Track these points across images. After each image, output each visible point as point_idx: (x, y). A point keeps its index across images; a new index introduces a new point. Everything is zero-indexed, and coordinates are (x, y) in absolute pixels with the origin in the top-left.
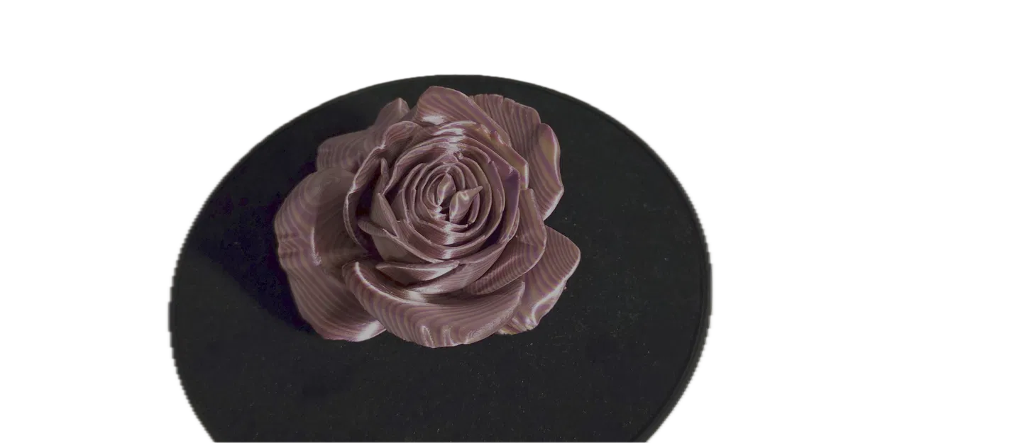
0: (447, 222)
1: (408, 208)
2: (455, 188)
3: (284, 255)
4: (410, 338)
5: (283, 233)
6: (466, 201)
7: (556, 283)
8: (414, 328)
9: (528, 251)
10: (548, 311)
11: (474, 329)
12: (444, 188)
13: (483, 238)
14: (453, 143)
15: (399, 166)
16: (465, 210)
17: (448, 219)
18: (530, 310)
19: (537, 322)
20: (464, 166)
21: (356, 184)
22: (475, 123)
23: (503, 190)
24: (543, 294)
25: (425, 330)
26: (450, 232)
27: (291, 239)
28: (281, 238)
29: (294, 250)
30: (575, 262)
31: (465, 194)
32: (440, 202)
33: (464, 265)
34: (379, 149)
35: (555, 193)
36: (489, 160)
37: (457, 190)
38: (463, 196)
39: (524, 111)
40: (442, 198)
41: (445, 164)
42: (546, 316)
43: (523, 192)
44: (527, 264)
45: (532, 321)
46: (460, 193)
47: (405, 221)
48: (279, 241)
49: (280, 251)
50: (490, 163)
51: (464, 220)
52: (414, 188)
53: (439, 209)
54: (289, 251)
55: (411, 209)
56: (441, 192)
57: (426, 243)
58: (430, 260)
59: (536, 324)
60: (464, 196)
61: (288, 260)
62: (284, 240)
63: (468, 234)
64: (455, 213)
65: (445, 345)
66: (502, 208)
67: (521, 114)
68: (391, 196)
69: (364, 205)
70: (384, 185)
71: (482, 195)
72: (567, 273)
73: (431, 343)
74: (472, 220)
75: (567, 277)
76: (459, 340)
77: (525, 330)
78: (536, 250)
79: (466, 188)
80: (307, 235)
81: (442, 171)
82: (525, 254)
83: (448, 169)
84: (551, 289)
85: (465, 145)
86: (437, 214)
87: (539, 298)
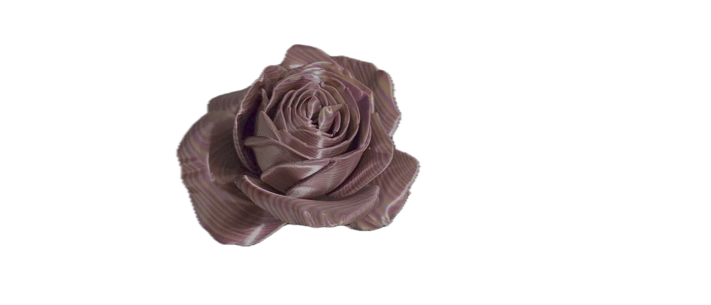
0: (318, 130)
1: (287, 120)
2: (321, 106)
3: (185, 175)
4: (295, 222)
5: (184, 158)
6: (331, 114)
7: (402, 189)
8: (298, 213)
9: (380, 159)
10: (398, 211)
11: (347, 214)
12: (313, 105)
13: (347, 142)
14: (316, 75)
15: (276, 91)
16: (331, 121)
17: (318, 128)
18: (384, 210)
19: (390, 219)
20: (326, 91)
21: (243, 107)
22: (331, 63)
23: (358, 109)
24: (393, 199)
25: (307, 214)
26: (322, 138)
27: (191, 163)
28: (182, 162)
29: (193, 171)
30: (415, 171)
31: (329, 109)
32: (310, 117)
33: (334, 162)
34: (259, 82)
35: (395, 118)
36: (345, 88)
37: (323, 107)
38: (327, 110)
39: (364, 65)
40: (312, 112)
41: (311, 89)
42: (396, 215)
43: (371, 115)
44: (381, 167)
45: (386, 218)
46: (326, 108)
47: (284, 130)
48: (181, 165)
49: (182, 173)
50: (346, 89)
51: (330, 131)
52: (289, 106)
53: (310, 122)
54: (189, 172)
55: (289, 122)
56: (311, 108)
57: (303, 145)
58: (308, 157)
59: (390, 221)
60: (329, 111)
61: (188, 180)
62: (185, 164)
63: (335, 139)
64: (322, 124)
65: (325, 226)
66: (358, 122)
67: (361, 66)
68: (272, 114)
69: (249, 126)
70: (266, 105)
71: (342, 112)
72: (410, 180)
73: (313, 224)
74: (337, 130)
75: (410, 183)
76: (336, 223)
77: (382, 226)
78: (386, 156)
79: (329, 105)
80: (204, 159)
81: (310, 94)
82: (378, 162)
83: (314, 94)
84: (398, 194)
85: (325, 77)
86: (309, 124)
87: (390, 202)
